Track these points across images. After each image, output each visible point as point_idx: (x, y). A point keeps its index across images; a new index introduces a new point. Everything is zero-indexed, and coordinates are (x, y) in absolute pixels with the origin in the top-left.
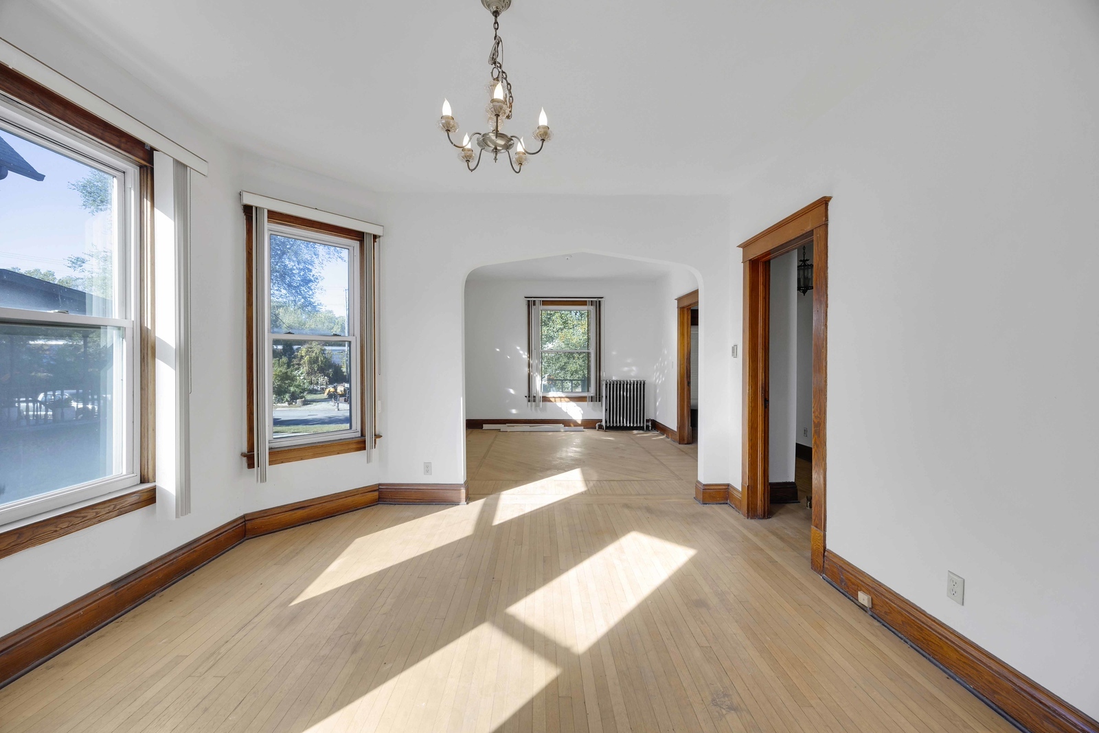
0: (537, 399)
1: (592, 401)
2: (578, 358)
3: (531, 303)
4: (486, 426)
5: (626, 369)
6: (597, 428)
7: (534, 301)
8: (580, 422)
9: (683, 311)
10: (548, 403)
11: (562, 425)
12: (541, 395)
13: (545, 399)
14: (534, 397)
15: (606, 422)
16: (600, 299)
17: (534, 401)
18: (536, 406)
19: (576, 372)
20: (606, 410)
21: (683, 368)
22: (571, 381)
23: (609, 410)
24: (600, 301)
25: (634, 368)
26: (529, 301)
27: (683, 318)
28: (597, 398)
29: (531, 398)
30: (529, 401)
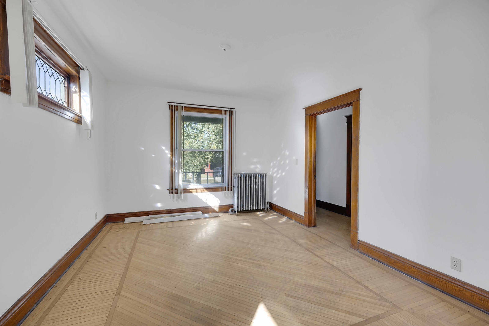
0: (179, 191)
1: (225, 190)
2: (198, 157)
3: (173, 109)
4: (127, 220)
5: (252, 167)
6: (230, 212)
7: (177, 106)
8: (217, 209)
9: (312, 118)
10: (188, 194)
11: (201, 213)
12: (182, 187)
13: (186, 191)
14: (177, 189)
15: (238, 207)
16: (232, 110)
17: (177, 193)
18: (178, 198)
19: (197, 166)
20: (238, 197)
21: (311, 165)
22: (193, 172)
23: (240, 198)
24: (232, 111)
25: (258, 166)
26: (172, 106)
27: (312, 124)
28: (230, 188)
29: (173, 190)
30: (172, 193)
